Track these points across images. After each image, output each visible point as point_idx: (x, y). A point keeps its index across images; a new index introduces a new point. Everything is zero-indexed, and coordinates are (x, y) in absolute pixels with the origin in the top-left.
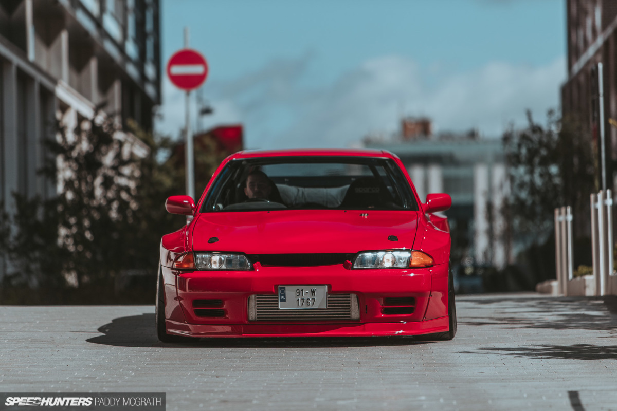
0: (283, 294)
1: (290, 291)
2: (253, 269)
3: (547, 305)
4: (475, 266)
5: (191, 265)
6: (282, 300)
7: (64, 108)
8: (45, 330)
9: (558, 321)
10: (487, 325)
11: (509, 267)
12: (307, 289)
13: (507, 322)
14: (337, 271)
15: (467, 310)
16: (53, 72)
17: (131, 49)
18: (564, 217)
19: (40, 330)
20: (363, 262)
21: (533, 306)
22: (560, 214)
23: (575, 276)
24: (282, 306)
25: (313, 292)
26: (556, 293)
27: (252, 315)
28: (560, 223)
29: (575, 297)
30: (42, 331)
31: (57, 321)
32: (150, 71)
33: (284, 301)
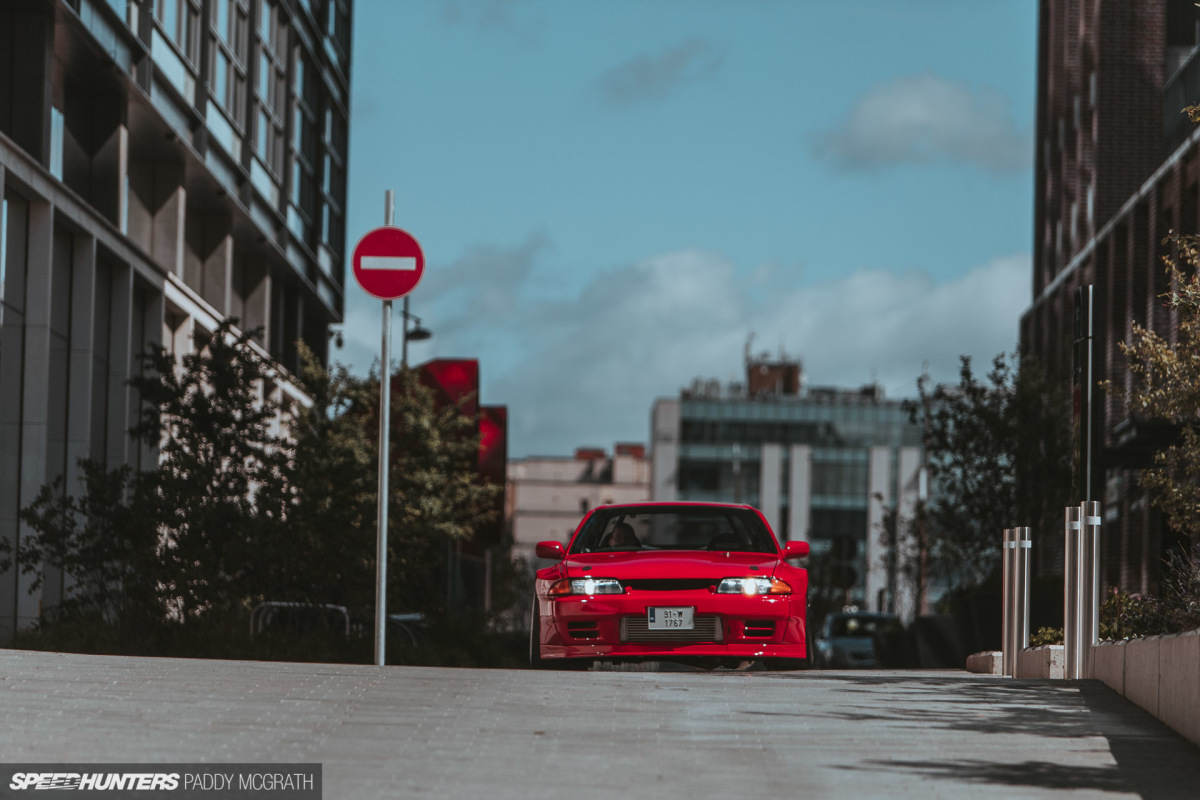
0: (653, 615)
1: (659, 612)
2: (625, 592)
3: (981, 691)
4: (864, 619)
5: (567, 591)
6: (651, 621)
7: (176, 317)
8: (127, 697)
9: (1001, 719)
10: (880, 721)
11: (919, 621)
12: (674, 611)
13: (914, 717)
14: (702, 594)
15: (847, 694)
16: (160, 258)
17: (294, 223)
18: (1018, 543)
19: (118, 697)
20: (726, 587)
21: (959, 692)
22: (1012, 538)
23: (1032, 645)
24: (651, 627)
25: (680, 614)
26: (998, 671)
27: (624, 636)
28: (1012, 551)
29: (1031, 680)
30: (121, 698)
31: (149, 682)
32: (324, 261)
33: (654, 621)
